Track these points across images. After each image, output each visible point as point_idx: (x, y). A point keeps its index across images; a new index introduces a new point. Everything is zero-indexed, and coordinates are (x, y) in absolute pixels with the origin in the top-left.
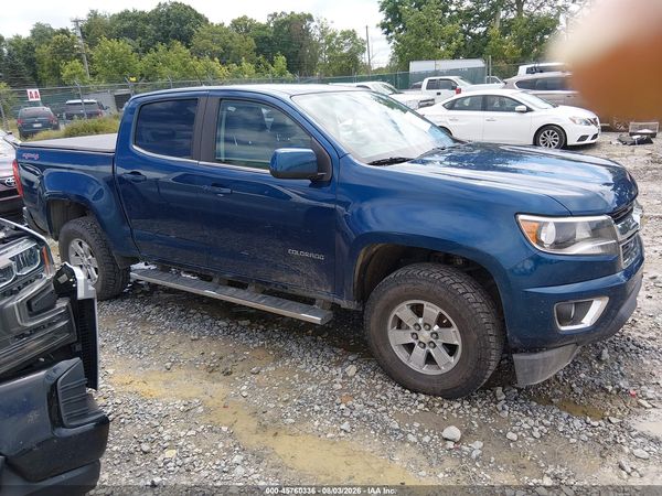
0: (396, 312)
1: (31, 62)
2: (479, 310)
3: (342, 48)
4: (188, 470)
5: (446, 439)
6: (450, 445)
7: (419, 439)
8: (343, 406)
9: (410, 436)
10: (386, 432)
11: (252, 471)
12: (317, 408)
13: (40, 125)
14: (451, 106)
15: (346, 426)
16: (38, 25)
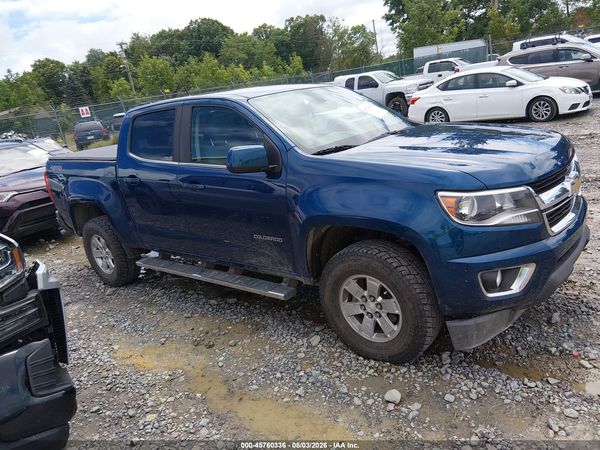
0: (345, 286)
1: (87, 84)
2: (412, 281)
3: (354, 43)
4: (163, 432)
5: (389, 402)
6: (391, 407)
7: (364, 402)
8: (302, 373)
9: (356, 399)
10: (336, 395)
11: (214, 432)
12: (279, 375)
13: (92, 137)
14: (445, 87)
15: (300, 391)
16: (92, 51)
